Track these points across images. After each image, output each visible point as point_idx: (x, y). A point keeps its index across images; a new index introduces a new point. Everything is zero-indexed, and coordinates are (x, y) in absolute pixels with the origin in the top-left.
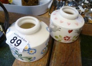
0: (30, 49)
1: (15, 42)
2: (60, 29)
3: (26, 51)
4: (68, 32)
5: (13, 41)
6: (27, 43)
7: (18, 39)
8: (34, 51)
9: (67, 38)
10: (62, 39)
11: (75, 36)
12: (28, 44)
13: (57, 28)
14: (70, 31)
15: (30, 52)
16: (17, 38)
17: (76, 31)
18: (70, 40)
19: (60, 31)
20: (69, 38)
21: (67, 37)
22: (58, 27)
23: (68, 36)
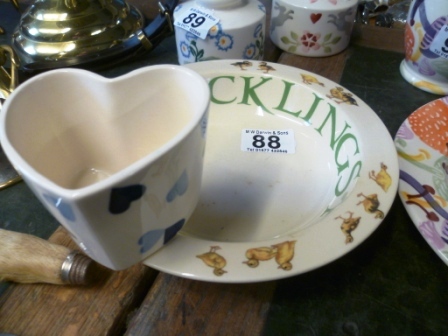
0: (220, 32)
1: (193, 21)
2: (292, 12)
3: (212, 37)
4: (310, 21)
5: (188, 20)
6: (217, 21)
7: (199, 15)
8: (228, 42)
9: (309, 40)
10: (298, 44)
11: (330, 36)
12: (218, 24)
13: (285, 13)
14: (316, 17)
15: (220, 44)
16: (195, 15)
17: (331, 19)
18: (319, 47)
19: (292, 18)
20: (315, 39)
21: (310, 35)
22: (288, 9)
23: (311, 32)
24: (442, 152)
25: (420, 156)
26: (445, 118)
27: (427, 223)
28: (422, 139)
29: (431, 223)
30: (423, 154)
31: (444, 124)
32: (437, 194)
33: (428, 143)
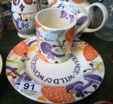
24: (22, 56)
25: (15, 60)
26: (24, 46)
27: (12, 80)
28: (16, 54)
29: (14, 80)
30: (16, 58)
31: (24, 48)
32: (18, 70)
33: (18, 55)
